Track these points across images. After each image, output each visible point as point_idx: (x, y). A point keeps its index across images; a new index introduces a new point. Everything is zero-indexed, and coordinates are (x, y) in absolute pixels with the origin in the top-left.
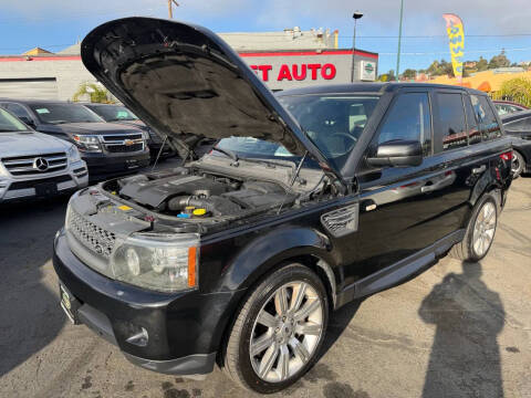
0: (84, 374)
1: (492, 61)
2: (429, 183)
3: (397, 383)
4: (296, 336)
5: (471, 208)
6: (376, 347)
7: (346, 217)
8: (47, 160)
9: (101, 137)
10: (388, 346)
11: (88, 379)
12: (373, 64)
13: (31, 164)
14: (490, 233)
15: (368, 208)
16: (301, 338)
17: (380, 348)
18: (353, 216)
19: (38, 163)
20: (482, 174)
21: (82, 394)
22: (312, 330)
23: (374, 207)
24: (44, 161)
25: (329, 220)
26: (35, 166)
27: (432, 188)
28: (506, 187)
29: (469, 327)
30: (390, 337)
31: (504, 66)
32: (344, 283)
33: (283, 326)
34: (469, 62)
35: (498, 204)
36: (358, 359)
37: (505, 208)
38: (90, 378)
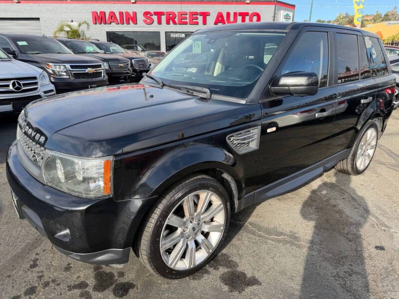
0: (33, 256)
1: (386, 15)
2: (323, 110)
3: (283, 273)
4: (203, 233)
5: (357, 132)
6: (269, 241)
7: (249, 138)
8: (21, 82)
9: (68, 66)
10: (279, 241)
11: (35, 260)
12: (291, 14)
13: (8, 86)
14: (371, 152)
15: (269, 130)
16: (206, 235)
17: (273, 243)
18: (256, 137)
19: (14, 85)
20: (368, 104)
21: (29, 272)
22: (216, 229)
23: (274, 129)
24: (19, 84)
25: (234, 140)
26: (11, 87)
27: (325, 114)
28: (387, 115)
29: (346, 228)
30: (282, 234)
31: (395, 20)
32: (244, 192)
33: (190, 226)
34: (367, 16)
35: (380, 129)
36: (254, 252)
37: (385, 132)
38: (37, 259)
